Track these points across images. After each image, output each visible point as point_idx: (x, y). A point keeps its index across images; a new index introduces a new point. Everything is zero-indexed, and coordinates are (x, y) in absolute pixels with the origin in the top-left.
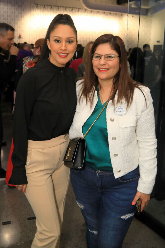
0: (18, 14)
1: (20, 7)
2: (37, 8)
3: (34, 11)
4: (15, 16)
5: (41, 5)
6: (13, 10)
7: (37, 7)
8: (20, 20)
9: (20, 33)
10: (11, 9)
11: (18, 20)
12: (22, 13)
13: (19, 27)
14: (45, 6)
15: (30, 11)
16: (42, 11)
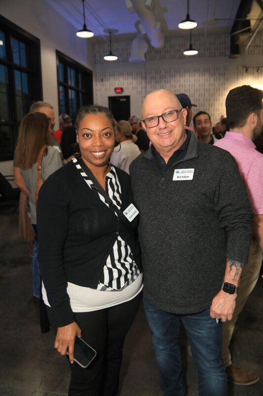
0: (219, 85)
1: (222, 75)
2: (248, 74)
3: (243, 78)
4: (215, 90)
5: (253, 68)
6: (212, 81)
7: (246, 71)
8: (222, 95)
9: (222, 114)
10: (209, 81)
11: (219, 95)
12: (225, 84)
13: (220, 105)
14: (260, 68)
15: (237, 79)
16: (256, 77)
